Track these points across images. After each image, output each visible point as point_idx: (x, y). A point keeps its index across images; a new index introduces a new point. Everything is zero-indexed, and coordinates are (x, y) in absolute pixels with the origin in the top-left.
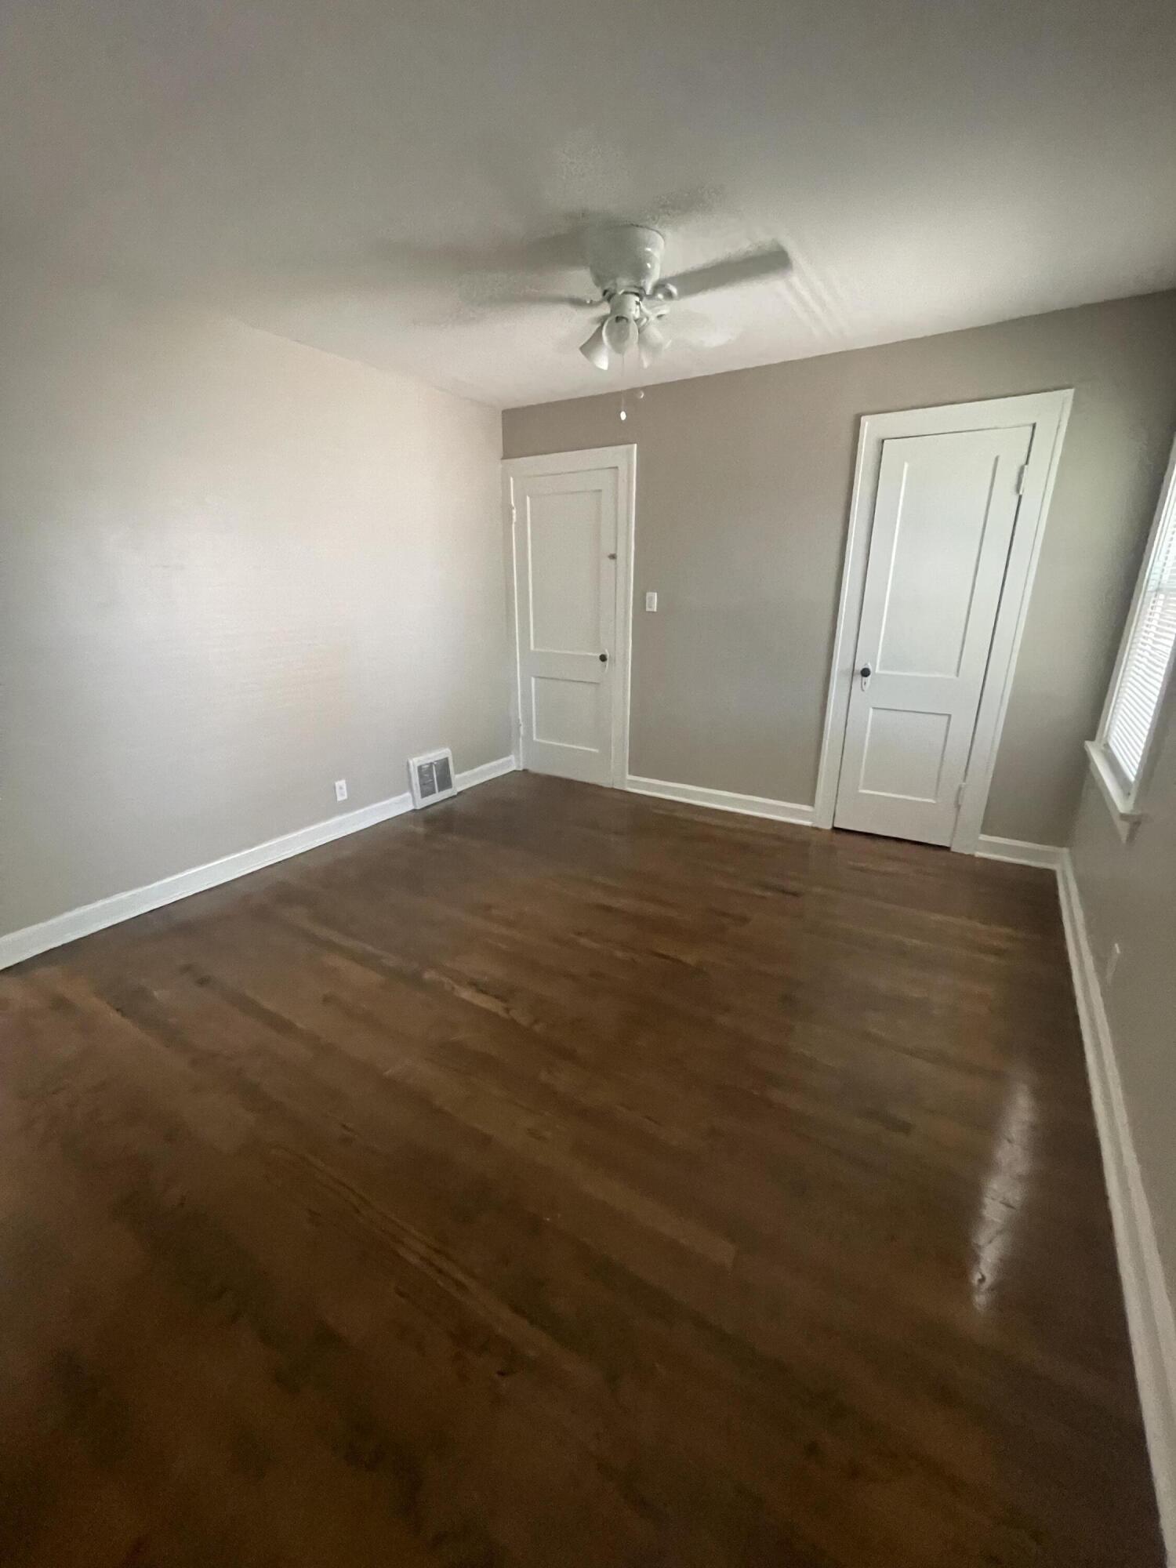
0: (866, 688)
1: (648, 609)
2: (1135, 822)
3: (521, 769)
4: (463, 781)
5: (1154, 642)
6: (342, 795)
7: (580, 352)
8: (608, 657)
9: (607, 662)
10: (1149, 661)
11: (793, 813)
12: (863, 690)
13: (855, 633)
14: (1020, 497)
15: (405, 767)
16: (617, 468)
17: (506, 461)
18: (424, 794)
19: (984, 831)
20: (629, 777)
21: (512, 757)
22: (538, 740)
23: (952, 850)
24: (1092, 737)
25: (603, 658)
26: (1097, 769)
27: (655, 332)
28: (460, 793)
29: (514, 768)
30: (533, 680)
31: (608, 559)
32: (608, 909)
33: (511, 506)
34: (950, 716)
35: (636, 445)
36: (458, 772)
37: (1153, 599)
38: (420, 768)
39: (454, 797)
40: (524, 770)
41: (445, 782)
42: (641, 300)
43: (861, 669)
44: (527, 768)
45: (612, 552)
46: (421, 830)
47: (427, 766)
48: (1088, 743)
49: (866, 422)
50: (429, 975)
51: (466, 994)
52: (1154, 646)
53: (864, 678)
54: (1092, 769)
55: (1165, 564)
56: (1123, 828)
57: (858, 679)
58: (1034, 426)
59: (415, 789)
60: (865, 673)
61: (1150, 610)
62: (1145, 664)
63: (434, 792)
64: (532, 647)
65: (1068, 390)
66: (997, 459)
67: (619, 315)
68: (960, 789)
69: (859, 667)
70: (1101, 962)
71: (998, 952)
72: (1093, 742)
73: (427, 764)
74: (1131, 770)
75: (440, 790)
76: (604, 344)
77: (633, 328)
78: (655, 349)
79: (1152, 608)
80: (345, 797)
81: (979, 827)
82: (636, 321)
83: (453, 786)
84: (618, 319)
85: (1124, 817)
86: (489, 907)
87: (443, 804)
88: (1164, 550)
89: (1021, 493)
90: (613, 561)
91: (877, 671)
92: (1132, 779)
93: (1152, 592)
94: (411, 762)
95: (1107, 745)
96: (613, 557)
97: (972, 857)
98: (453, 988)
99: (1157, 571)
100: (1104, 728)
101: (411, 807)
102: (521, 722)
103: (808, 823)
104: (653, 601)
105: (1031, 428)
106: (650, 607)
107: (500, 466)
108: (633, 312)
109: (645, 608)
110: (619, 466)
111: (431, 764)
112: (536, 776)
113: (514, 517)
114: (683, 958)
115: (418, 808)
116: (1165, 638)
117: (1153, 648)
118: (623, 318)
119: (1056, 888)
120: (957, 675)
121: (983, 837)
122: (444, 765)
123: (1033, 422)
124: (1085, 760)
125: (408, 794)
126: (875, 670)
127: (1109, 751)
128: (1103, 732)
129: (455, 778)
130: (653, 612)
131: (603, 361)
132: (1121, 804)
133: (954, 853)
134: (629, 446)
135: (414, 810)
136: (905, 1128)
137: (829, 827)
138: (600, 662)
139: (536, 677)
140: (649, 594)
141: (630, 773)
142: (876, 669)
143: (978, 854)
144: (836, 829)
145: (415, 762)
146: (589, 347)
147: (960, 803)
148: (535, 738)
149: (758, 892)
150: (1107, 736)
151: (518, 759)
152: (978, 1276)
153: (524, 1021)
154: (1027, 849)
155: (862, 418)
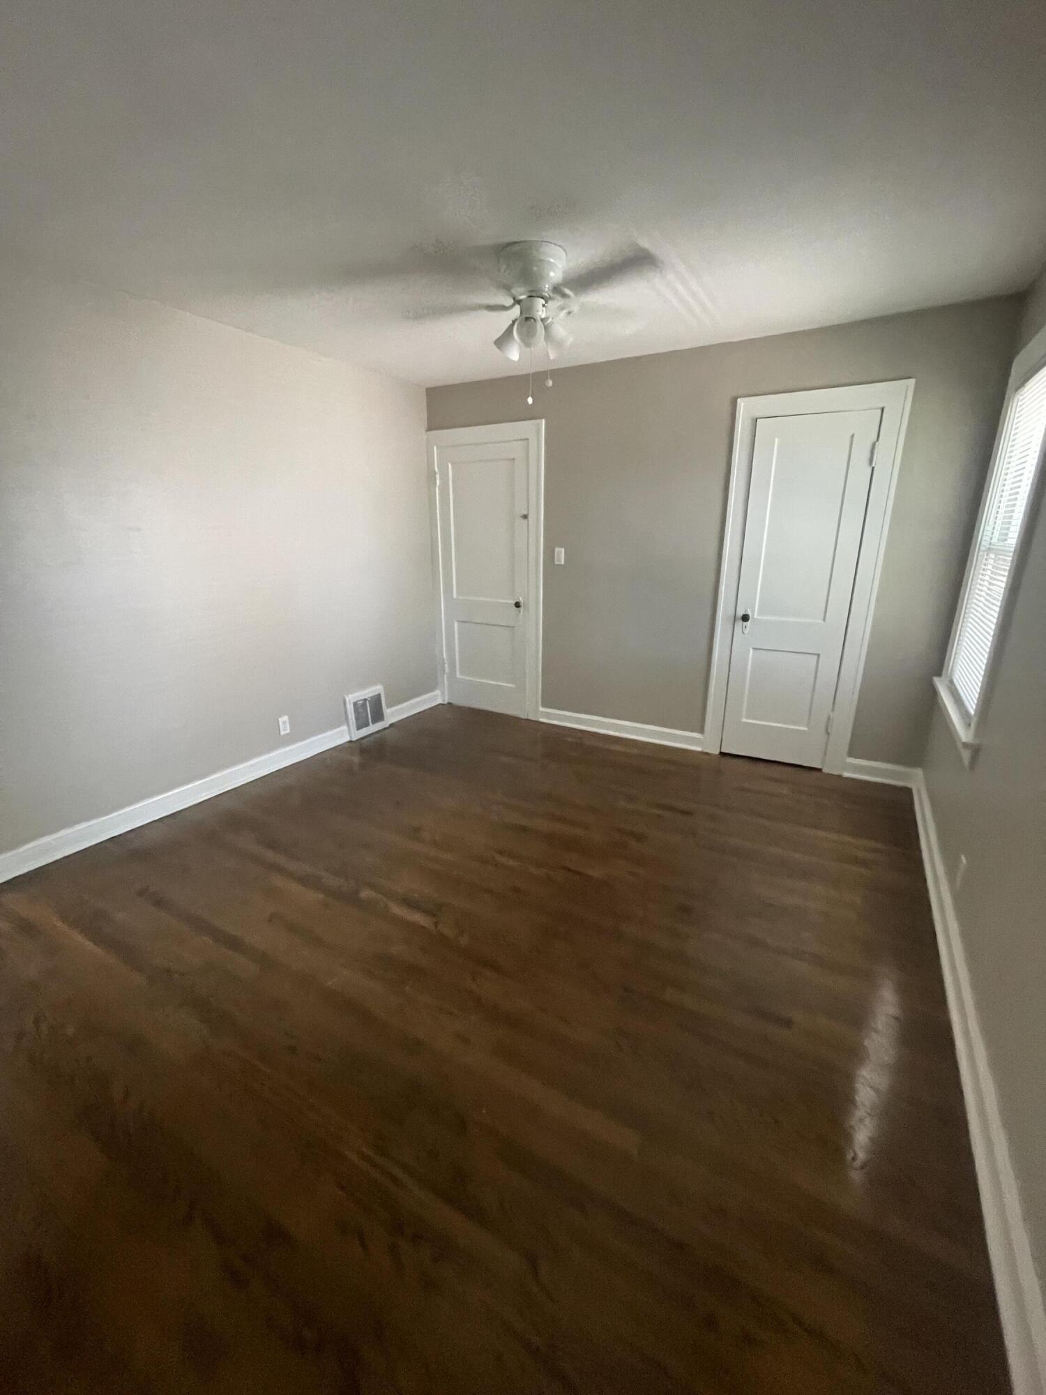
0: (746, 631)
1: (557, 563)
2: (976, 750)
3: (446, 702)
4: (394, 714)
5: (990, 584)
6: (285, 729)
7: (494, 346)
8: (522, 604)
9: (522, 609)
10: (986, 600)
11: (687, 739)
12: (743, 633)
13: (736, 585)
14: (873, 468)
15: (342, 703)
16: (528, 439)
17: (428, 433)
18: (359, 728)
19: (850, 754)
20: (541, 709)
21: (438, 692)
22: (461, 677)
23: (824, 771)
24: (939, 674)
25: (517, 605)
26: (942, 699)
27: (560, 330)
28: (392, 725)
29: (440, 701)
30: (456, 625)
31: (522, 519)
32: (523, 829)
33: (435, 472)
34: (819, 655)
35: (544, 420)
36: (389, 706)
37: (985, 557)
38: (355, 704)
39: (385, 729)
40: (449, 703)
41: (378, 716)
42: (546, 302)
43: (741, 615)
44: (450, 701)
45: (525, 513)
46: (356, 759)
47: (361, 702)
48: (936, 680)
49: (741, 403)
50: (365, 894)
51: (398, 910)
52: (991, 587)
53: (744, 623)
54: (940, 701)
55: (994, 528)
56: (966, 755)
57: (740, 623)
58: (883, 410)
59: (351, 722)
60: (745, 618)
61: (984, 561)
62: (983, 603)
63: (367, 725)
64: (455, 596)
65: (910, 380)
66: (853, 436)
67: (528, 316)
68: (829, 718)
69: (740, 613)
70: (951, 871)
71: (864, 863)
72: (941, 679)
73: (361, 700)
74: (972, 704)
75: (374, 721)
76: (514, 338)
77: (540, 327)
78: (559, 344)
79: (986, 560)
80: (288, 731)
81: (846, 749)
82: (542, 320)
83: (385, 718)
84: (527, 319)
85: (966, 745)
86: (418, 830)
87: (377, 735)
88: (994, 511)
89: (874, 465)
90: (525, 521)
91: (755, 617)
92: (972, 712)
93: (984, 551)
94: (347, 699)
95: (951, 682)
96: (525, 517)
97: (840, 777)
98: (386, 906)
99: (988, 533)
100: (948, 666)
101: (348, 739)
102: (446, 661)
103: (699, 749)
104: (561, 555)
105: (880, 411)
106: (560, 561)
107: (425, 437)
108: (540, 313)
109: (554, 563)
110: (530, 438)
111: (365, 700)
112: (459, 708)
113: (438, 482)
114: (590, 872)
115: (354, 740)
116: (999, 580)
117: (989, 589)
118: (532, 318)
119: (912, 803)
120: (824, 620)
121: (851, 760)
122: (376, 702)
123: (882, 406)
124: (934, 693)
125: (345, 728)
126: (753, 616)
127: (953, 687)
128: (948, 669)
129: (387, 711)
130: (562, 565)
131: (514, 353)
132: (964, 734)
133: (824, 774)
134: (538, 421)
135: (350, 742)
136: (788, 1023)
137: (717, 752)
138: (515, 608)
139: (459, 621)
140: (557, 550)
141: (543, 706)
142: (755, 615)
143: (846, 774)
144: (723, 754)
145: (351, 698)
146: (502, 341)
147: (829, 731)
148: (458, 675)
149: (656, 811)
150: (951, 673)
151: (443, 693)
152: (852, 1154)
153: (449, 932)
154: (887, 770)
155: (739, 400)
